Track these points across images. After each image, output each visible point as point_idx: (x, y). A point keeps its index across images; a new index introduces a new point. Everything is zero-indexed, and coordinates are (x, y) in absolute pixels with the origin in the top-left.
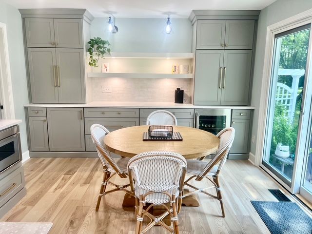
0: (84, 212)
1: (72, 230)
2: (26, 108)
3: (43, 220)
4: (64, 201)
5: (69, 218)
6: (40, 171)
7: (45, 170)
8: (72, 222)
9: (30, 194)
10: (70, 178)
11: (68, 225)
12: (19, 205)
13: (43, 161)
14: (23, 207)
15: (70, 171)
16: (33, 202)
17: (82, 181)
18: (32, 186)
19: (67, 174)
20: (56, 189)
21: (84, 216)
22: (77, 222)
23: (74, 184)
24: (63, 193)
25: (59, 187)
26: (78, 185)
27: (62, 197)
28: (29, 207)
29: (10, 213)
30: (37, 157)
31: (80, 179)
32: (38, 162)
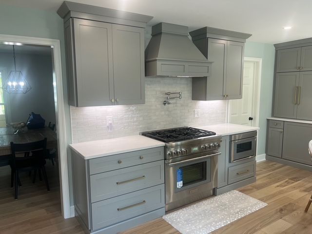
0: (294, 208)
1: (279, 214)
2: (268, 120)
3: (262, 200)
4: (281, 196)
5: (281, 206)
6: (270, 171)
7: (275, 171)
8: (281, 210)
9: (258, 182)
10: (293, 183)
11: (278, 210)
12: (249, 186)
13: (275, 164)
14: (251, 188)
15: (295, 178)
16: (259, 188)
17: (302, 189)
18: (261, 178)
19: (292, 179)
20: (278, 186)
21: (293, 210)
22: (286, 211)
23: (294, 188)
24: (282, 191)
25: (281, 186)
26: (298, 190)
27: (281, 192)
28: (255, 190)
29: (243, 188)
30: (272, 161)
31: (302, 187)
32: (271, 164)
